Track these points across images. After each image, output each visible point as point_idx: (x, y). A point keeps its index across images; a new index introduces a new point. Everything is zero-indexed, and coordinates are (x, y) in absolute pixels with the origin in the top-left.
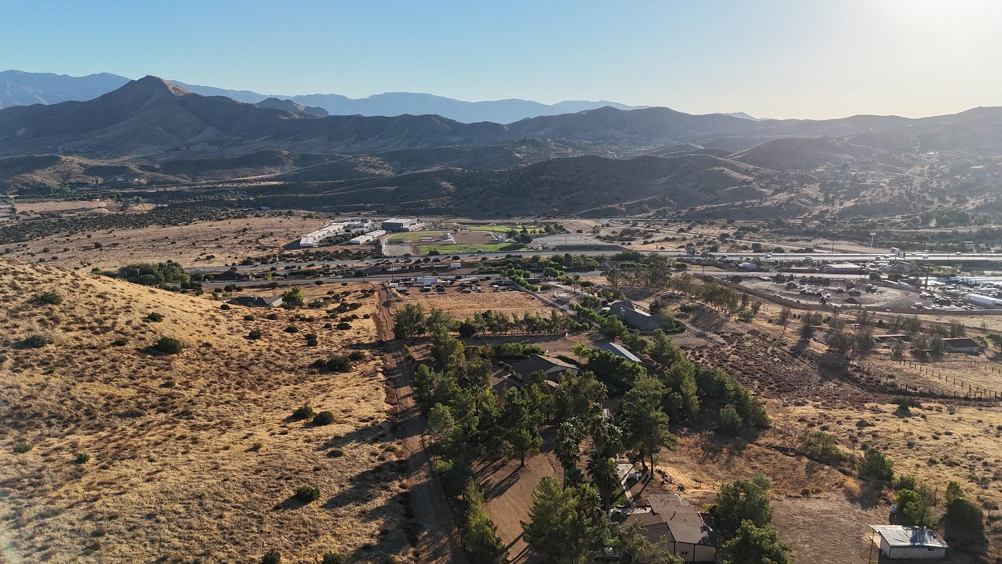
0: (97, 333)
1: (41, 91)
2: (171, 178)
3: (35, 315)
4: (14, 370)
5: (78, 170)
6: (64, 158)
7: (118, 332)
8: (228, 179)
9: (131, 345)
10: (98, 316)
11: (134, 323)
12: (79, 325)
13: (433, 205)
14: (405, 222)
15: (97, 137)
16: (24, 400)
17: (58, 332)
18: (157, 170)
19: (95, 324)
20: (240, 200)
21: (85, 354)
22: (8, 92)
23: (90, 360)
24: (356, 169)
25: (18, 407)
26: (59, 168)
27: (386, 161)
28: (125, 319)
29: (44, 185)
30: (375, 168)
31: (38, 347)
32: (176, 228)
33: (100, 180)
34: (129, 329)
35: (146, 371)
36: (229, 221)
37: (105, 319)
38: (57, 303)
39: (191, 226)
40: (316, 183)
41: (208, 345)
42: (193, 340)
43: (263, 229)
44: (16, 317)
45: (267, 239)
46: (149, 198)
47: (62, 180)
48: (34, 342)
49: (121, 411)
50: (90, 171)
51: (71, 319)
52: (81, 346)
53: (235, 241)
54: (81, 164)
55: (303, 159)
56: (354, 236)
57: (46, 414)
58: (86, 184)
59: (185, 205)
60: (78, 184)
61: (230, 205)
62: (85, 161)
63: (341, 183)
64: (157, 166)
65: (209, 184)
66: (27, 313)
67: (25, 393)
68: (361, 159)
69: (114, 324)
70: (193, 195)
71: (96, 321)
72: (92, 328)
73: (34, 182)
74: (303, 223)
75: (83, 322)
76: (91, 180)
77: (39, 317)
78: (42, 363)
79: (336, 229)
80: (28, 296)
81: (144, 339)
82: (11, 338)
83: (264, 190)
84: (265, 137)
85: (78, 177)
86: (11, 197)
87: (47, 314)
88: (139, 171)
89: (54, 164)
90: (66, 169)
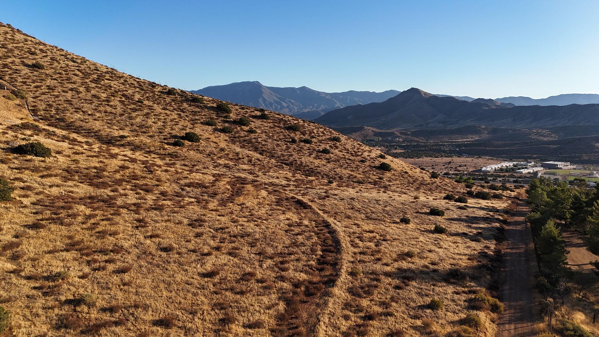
0: (353, 156)
1: (362, 100)
2: (415, 139)
3: (329, 143)
4: (315, 158)
5: (371, 134)
6: (366, 128)
7: (363, 157)
8: (446, 140)
9: (367, 163)
10: (355, 150)
11: (371, 156)
12: (346, 151)
13: (585, 158)
14: (560, 164)
15: (383, 120)
16: (315, 167)
17: (336, 151)
18: (409, 135)
19: (353, 153)
20: (451, 150)
21: (345, 161)
22: (348, 101)
23: (347, 163)
24: (530, 137)
25: (312, 168)
26: (363, 132)
27: (553, 133)
28: (368, 154)
30: (544, 136)
31: (326, 154)
32: (412, 159)
33: (380, 139)
34: (368, 158)
35: (371, 172)
36: (441, 158)
37: (358, 152)
38: (339, 142)
39: (420, 159)
40: (500, 142)
41: (406, 173)
42: (399, 169)
43: (461, 163)
44: (321, 142)
45: (462, 168)
46: (401, 147)
47: (363, 138)
48: (325, 151)
49: (355, 180)
50: (376, 134)
51: (343, 148)
52: (344, 158)
53: (443, 167)
54: (373, 131)
55: (494, 131)
56: (519, 169)
57: (322, 173)
58: (373, 140)
59: (420, 151)
60: (370, 140)
61: (444, 152)
62: (375, 130)
63: (517, 143)
64: (409, 133)
65: (435, 142)
66: (326, 142)
67: (316, 165)
68: (535, 131)
69: (362, 155)
70: (425, 146)
71: (354, 151)
72: (351, 154)
74: (487, 161)
75: (348, 150)
76: (376, 139)
77: (330, 145)
78: (327, 159)
79: (508, 165)
80: (328, 137)
81: (374, 163)
82: (317, 149)
83: (465, 145)
84: (472, 119)
85: (371, 137)
87: (333, 144)
88: (400, 135)
89: (361, 130)
90: (366, 133)
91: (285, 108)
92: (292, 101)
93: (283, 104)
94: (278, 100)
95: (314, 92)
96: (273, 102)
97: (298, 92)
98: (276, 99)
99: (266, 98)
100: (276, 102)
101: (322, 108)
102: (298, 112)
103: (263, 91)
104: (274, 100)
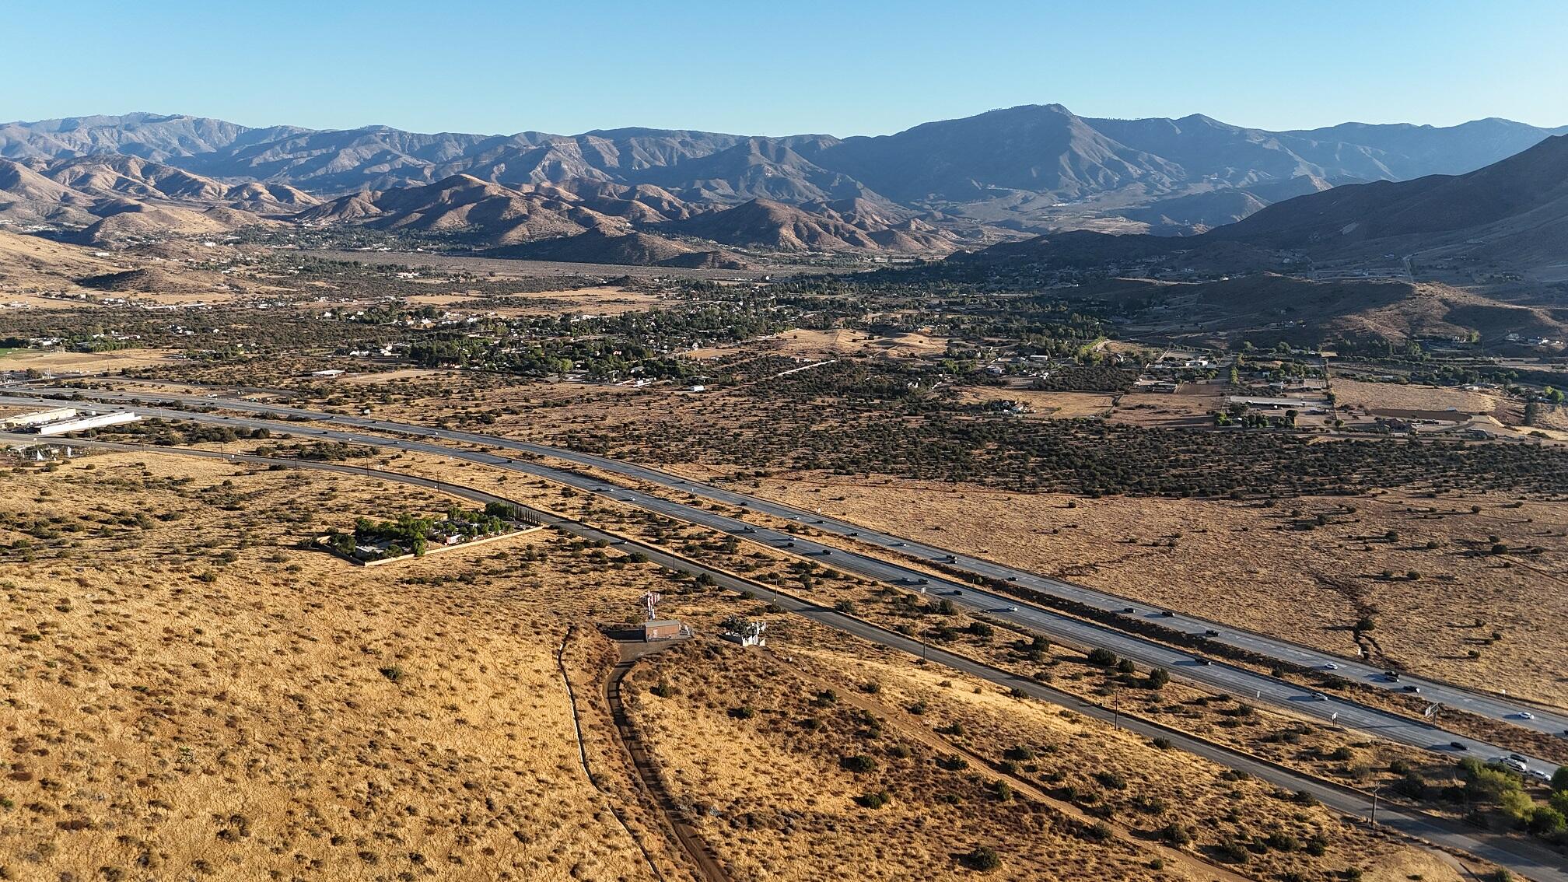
1: (1383, 153)
5: (1439, 313)
6: (1419, 286)
15: (1471, 241)
26: (1408, 306)
29: (1380, 339)
33: (1477, 336)
47: (1409, 331)
50: (1458, 315)
54: (1445, 302)
58: (1450, 340)
60: (1436, 340)
62: (1451, 294)
73: (1363, 330)
76: (1461, 334)
85: (1437, 326)
86: (1324, 354)
88: (1553, 323)
89: (1400, 299)
90: (1418, 310)
91: (1134, 181)
92: (1158, 159)
93: (1131, 169)
94: (1116, 158)
95: (1226, 130)
96: (1098, 162)
97: (1178, 131)
98: (1109, 154)
99: (1081, 153)
100: (1109, 164)
101: (1251, 179)
102: (1175, 192)
103: (1075, 132)
104: (1103, 158)
